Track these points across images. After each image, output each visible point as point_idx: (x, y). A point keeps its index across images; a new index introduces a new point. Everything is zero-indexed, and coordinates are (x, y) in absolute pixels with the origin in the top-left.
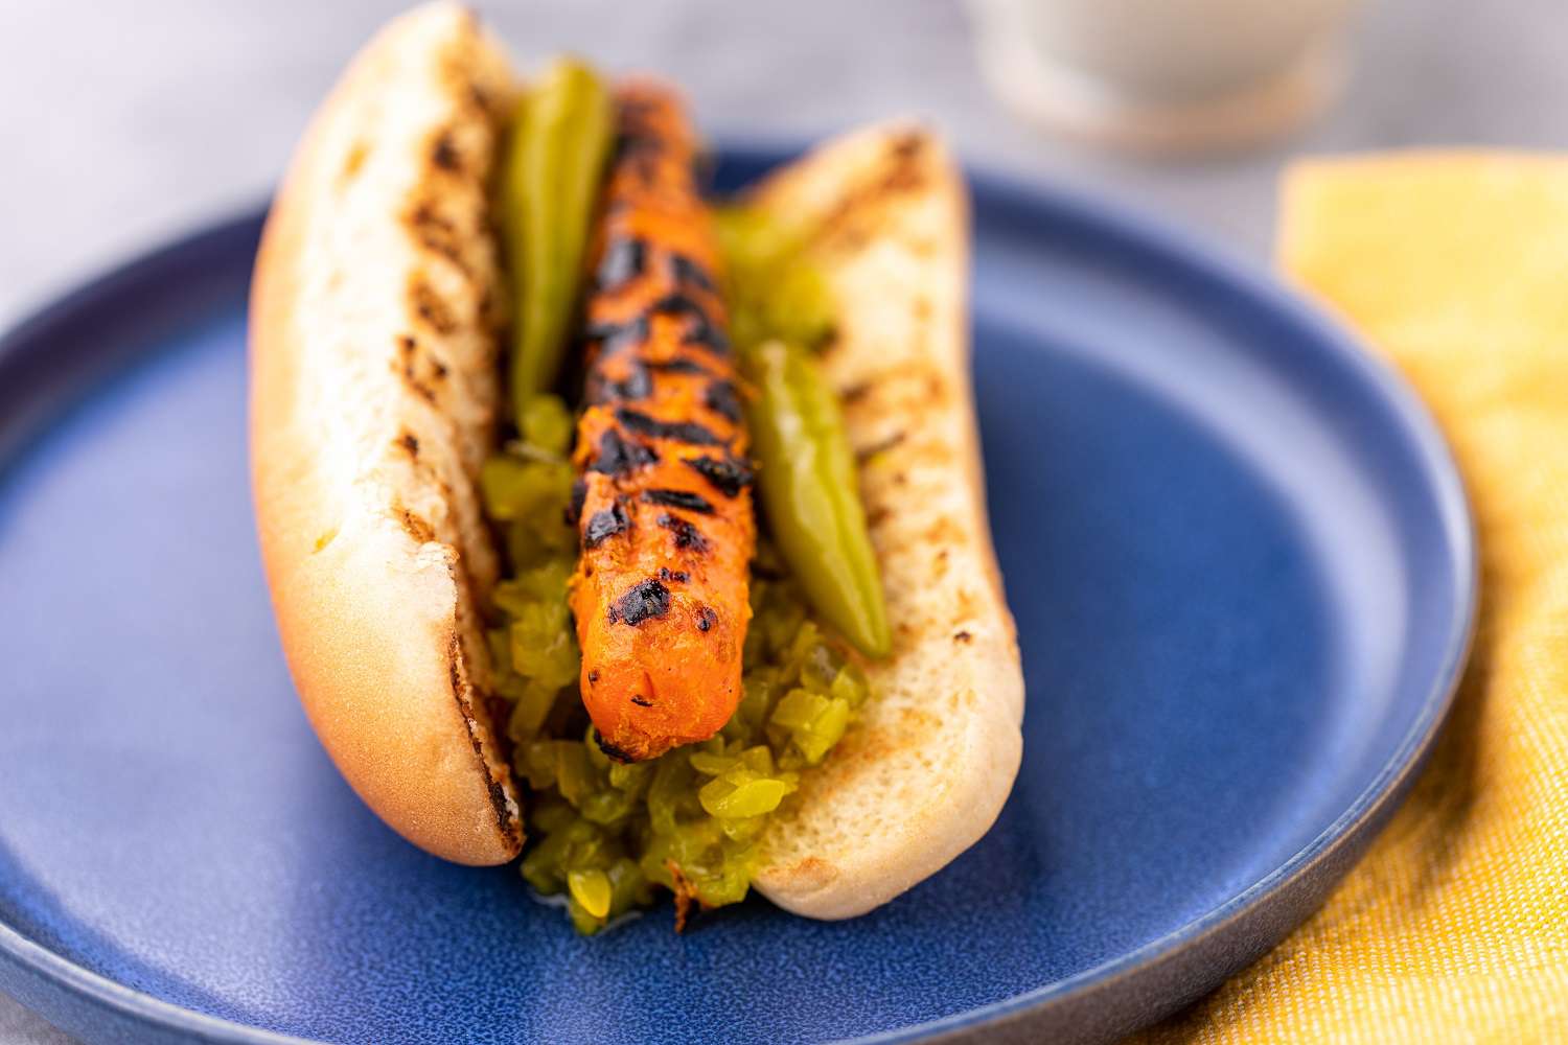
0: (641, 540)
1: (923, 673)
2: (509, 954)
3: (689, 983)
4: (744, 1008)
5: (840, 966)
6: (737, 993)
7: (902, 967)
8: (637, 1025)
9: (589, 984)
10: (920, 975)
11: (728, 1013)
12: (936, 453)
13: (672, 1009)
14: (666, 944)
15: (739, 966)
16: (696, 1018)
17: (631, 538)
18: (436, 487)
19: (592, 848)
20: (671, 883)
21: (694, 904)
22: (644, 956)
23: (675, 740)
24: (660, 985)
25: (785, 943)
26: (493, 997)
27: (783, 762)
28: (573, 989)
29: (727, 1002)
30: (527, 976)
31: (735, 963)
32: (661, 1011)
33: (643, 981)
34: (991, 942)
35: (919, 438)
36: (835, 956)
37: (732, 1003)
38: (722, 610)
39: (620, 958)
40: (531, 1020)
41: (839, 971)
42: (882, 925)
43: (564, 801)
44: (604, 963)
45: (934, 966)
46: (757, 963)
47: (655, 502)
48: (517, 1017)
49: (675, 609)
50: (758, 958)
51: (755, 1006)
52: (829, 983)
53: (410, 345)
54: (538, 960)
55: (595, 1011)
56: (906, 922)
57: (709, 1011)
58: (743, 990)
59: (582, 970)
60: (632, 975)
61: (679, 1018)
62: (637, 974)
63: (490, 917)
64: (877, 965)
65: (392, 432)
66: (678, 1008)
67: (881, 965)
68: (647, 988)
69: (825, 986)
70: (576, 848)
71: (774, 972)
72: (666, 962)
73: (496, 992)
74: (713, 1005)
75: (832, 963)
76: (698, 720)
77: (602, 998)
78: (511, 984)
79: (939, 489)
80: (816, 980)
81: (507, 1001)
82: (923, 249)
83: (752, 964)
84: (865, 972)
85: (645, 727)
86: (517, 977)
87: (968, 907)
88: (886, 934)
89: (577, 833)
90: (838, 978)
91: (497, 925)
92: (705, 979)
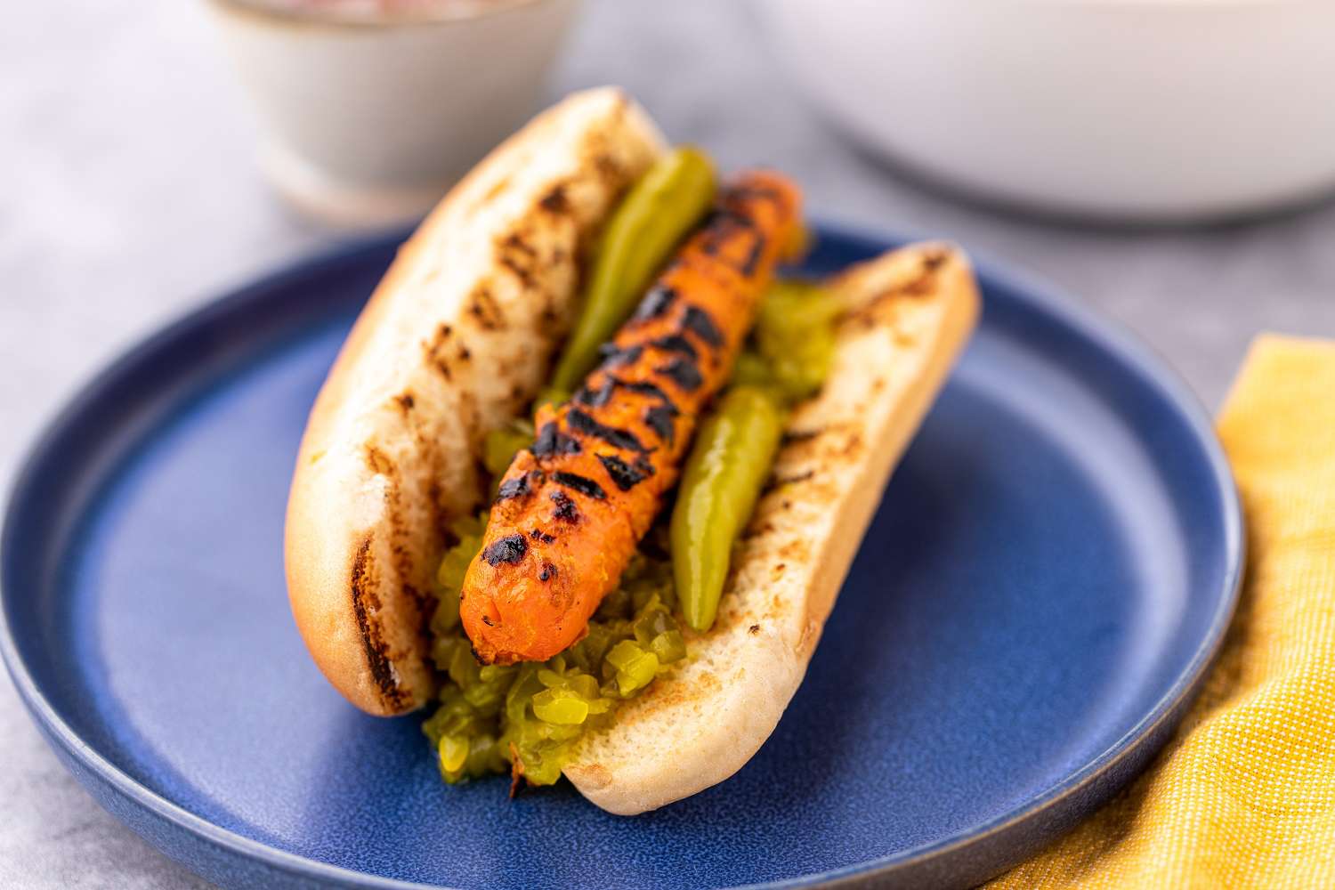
0: (533, 506)
1: (727, 650)
2: (388, 783)
3: (496, 834)
4: (521, 860)
5: (606, 848)
6: (523, 849)
7: (648, 859)
8: (442, 854)
9: (428, 818)
10: (656, 868)
11: (508, 861)
12: (827, 492)
13: (473, 849)
14: (498, 803)
15: (537, 831)
16: (485, 859)
17: (525, 503)
18: (415, 437)
19: (465, 722)
20: (512, 760)
21: (523, 779)
22: (478, 807)
23: (516, 656)
24: (475, 831)
25: (578, 824)
26: (359, 810)
27: (603, 691)
28: (416, 818)
29: (513, 853)
30: (391, 802)
31: (536, 828)
32: (464, 848)
33: (465, 825)
34: (720, 857)
35: (820, 479)
36: (606, 840)
37: (515, 855)
38: (568, 569)
39: (460, 805)
40: (374, 832)
41: (603, 851)
42: (653, 826)
43: (455, 684)
44: (448, 806)
45: (670, 864)
46: (551, 831)
47: (558, 482)
48: (366, 829)
49: (528, 560)
50: (554, 829)
51: (530, 861)
52: (590, 858)
53: (446, 331)
54: (405, 793)
55: (420, 838)
56: (670, 829)
57: (496, 857)
58: (529, 848)
59: (429, 807)
60: (461, 819)
61: (473, 857)
62: (465, 819)
63: (391, 754)
64: (631, 854)
65: (399, 390)
66: (477, 850)
67: (634, 855)
68: (466, 830)
69: (587, 859)
70: (454, 719)
71: (558, 840)
72: (489, 815)
73: (363, 808)
74: (502, 853)
75: (602, 844)
76: (530, 644)
77: (431, 830)
78: (376, 804)
79: (812, 519)
80: (583, 853)
81: (367, 816)
82: (903, 341)
83: (546, 832)
84: (620, 857)
85: (493, 640)
86: (384, 801)
87: (720, 829)
88: (651, 834)
89: (458, 710)
90: (599, 856)
91: (393, 762)
92: (508, 834)
